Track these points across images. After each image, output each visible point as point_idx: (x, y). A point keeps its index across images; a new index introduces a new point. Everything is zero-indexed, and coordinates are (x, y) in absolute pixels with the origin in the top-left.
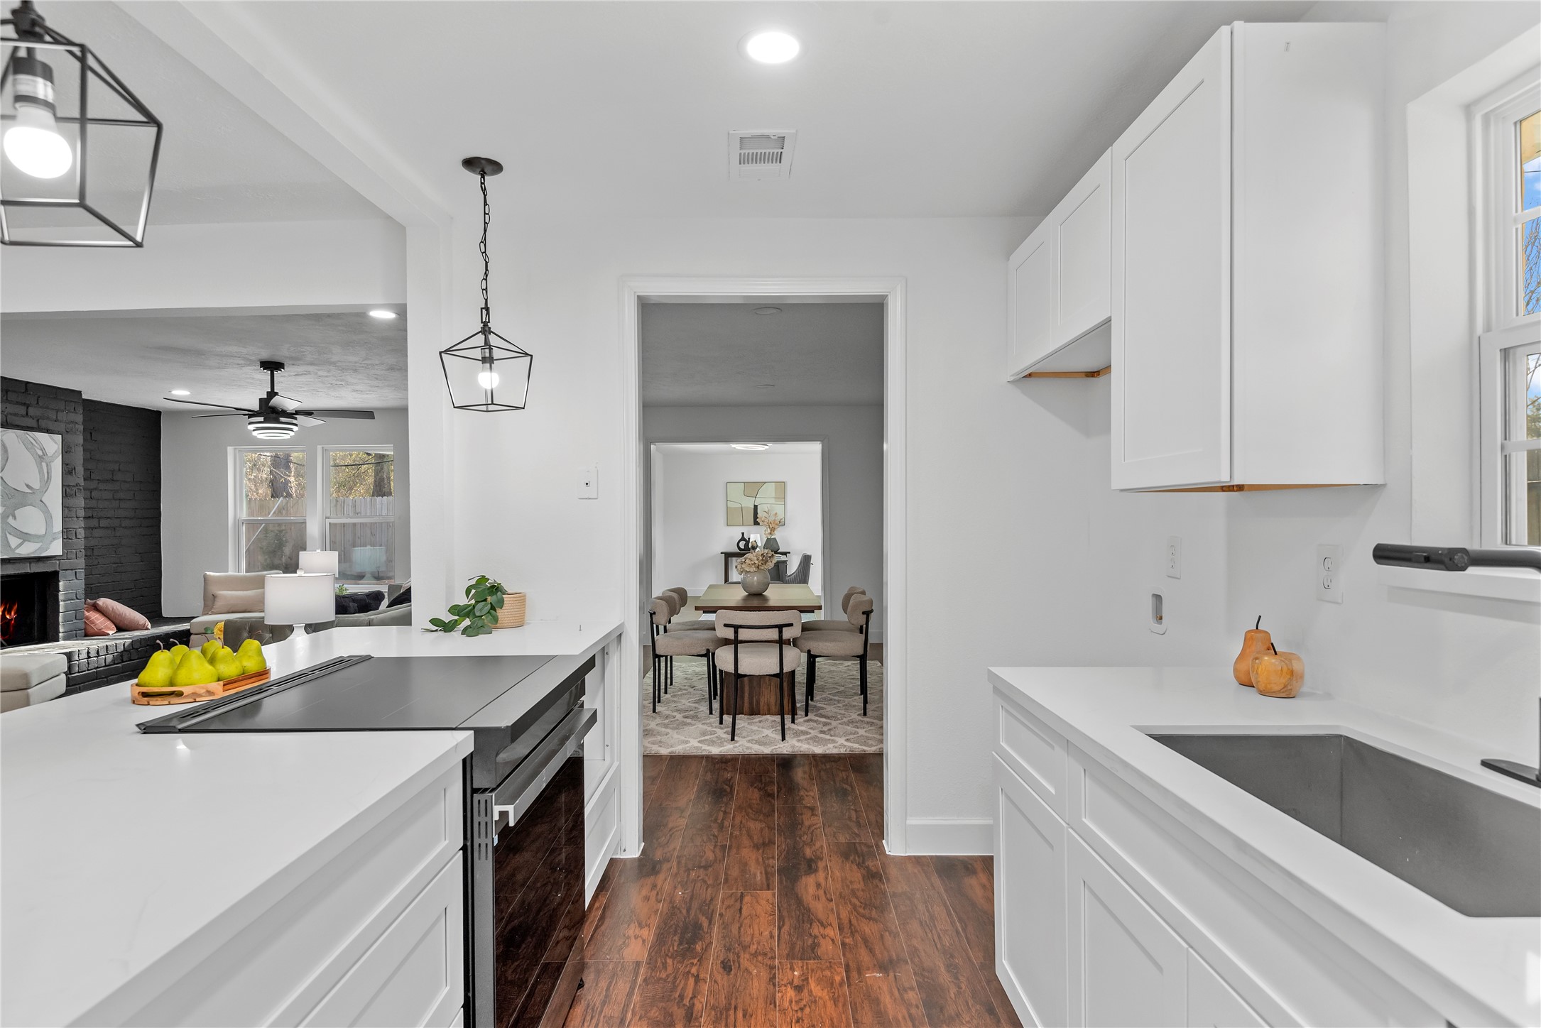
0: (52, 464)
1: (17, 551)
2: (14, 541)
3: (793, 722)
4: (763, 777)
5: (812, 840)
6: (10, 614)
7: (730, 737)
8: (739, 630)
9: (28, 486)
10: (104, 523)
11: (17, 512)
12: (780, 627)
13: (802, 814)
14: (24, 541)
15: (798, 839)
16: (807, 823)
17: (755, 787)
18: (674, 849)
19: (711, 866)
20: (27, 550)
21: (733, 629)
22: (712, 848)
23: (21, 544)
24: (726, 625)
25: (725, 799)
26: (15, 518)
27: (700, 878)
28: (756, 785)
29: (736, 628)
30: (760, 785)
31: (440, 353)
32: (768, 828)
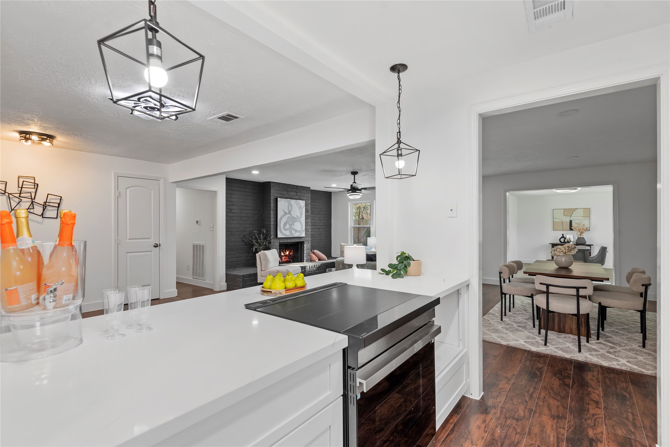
0: (303, 209)
1: (294, 235)
2: (293, 232)
3: (588, 342)
4: (563, 372)
5: (594, 425)
6: (291, 253)
7: (543, 343)
8: (550, 287)
9: (297, 216)
10: (317, 227)
11: (294, 224)
12: (578, 289)
13: (588, 404)
14: (296, 232)
15: (583, 421)
16: (592, 411)
17: (557, 377)
18: (500, 402)
19: (521, 420)
20: (296, 235)
21: (545, 286)
22: (523, 408)
23: (295, 233)
24: (541, 283)
25: (536, 380)
26: (294, 225)
27: (513, 426)
28: (557, 376)
29: (548, 286)
30: (560, 376)
31: (380, 155)
32: (563, 407)
